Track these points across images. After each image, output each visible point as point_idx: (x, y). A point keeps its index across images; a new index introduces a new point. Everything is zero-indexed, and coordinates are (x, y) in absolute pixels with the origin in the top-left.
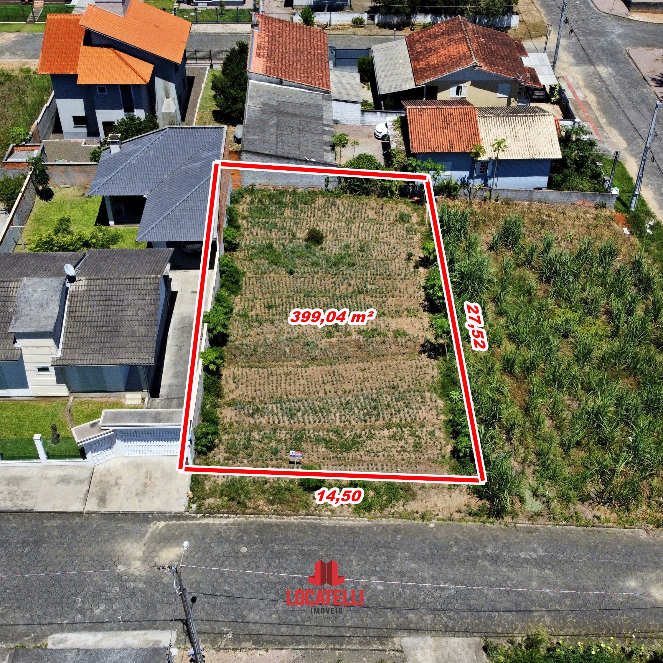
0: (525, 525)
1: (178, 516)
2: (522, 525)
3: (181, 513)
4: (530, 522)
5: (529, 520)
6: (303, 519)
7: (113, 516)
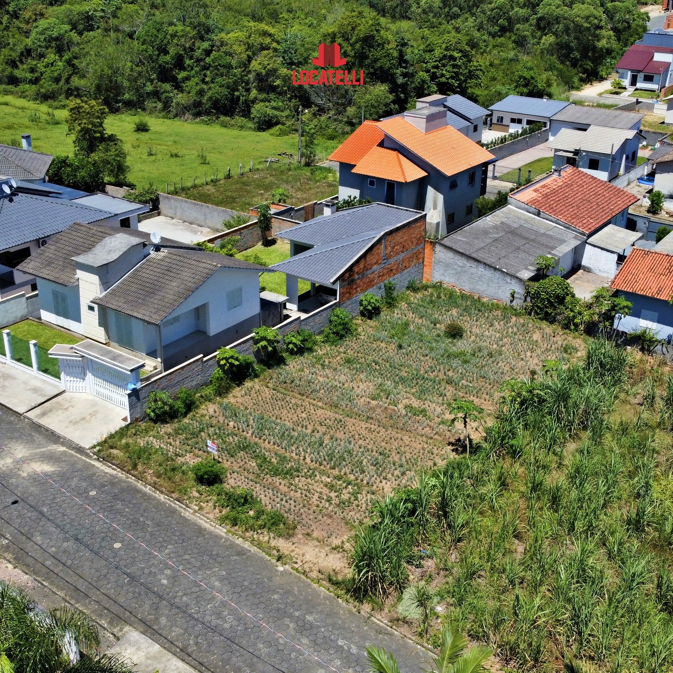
0: (382, 624)
1: (80, 450)
2: (378, 622)
3: (84, 449)
4: (389, 624)
5: (391, 621)
6: (171, 501)
7: (38, 428)
